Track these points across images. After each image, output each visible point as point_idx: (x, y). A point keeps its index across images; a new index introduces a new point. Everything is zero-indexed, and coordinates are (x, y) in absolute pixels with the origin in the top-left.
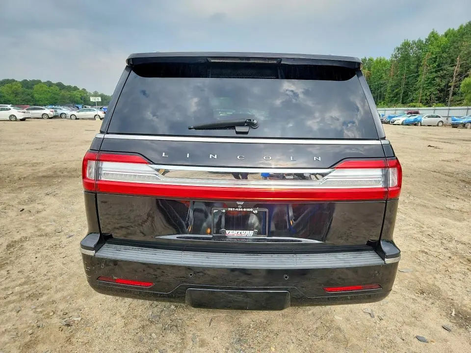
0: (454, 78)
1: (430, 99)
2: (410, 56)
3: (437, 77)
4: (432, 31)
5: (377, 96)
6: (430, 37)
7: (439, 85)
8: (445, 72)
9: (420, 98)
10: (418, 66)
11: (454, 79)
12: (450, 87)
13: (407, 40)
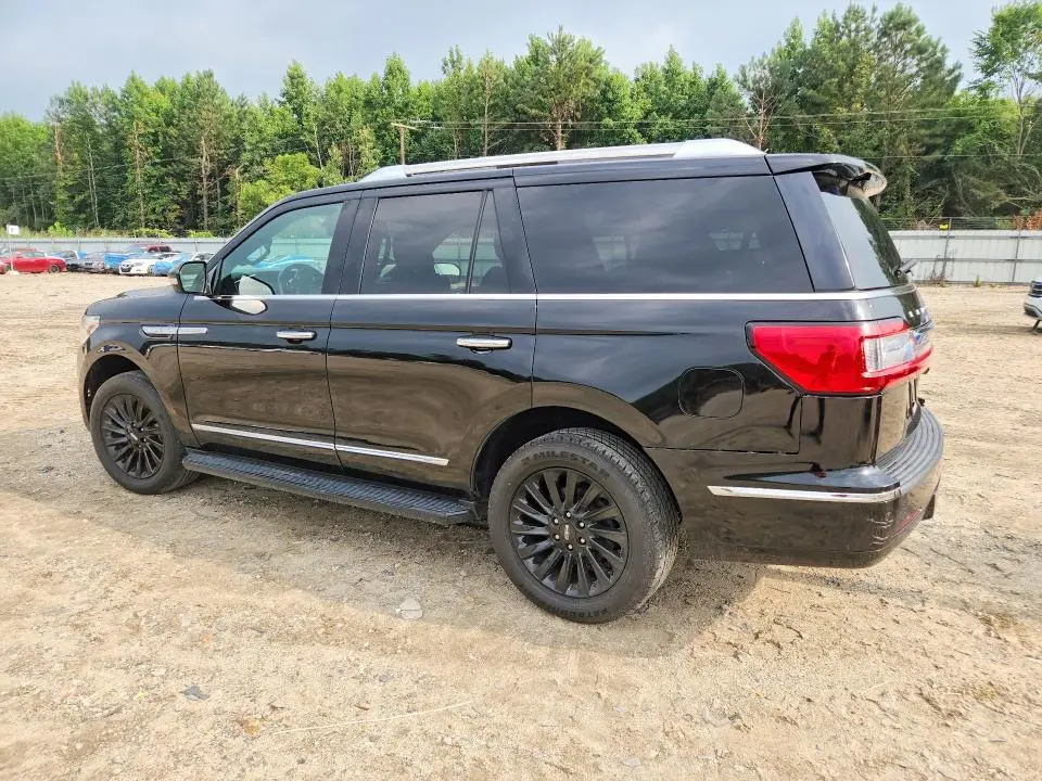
0: (205, 180)
1: (165, 221)
2: (93, 122)
3: (168, 174)
4: (131, 74)
5: (30, 208)
6: (128, 86)
7: (175, 192)
8: (183, 167)
9: (142, 218)
10: (118, 147)
11: (205, 183)
12: (201, 197)
13: (78, 83)
